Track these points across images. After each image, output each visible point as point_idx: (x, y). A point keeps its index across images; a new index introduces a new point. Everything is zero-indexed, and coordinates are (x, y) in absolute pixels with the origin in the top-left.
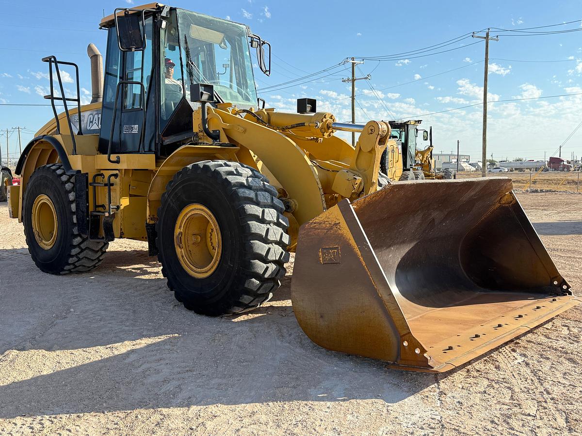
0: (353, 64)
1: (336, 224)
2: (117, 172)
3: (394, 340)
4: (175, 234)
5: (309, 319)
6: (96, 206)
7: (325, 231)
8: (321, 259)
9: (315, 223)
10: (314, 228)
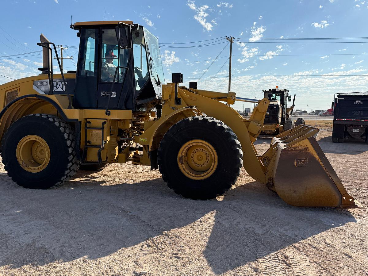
0: (62, 49)
1: (306, 148)
2: (106, 120)
3: (338, 197)
4: (178, 156)
5: (287, 194)
6: (86, 142)
7: (299, 151)
8: (296, 165)
9: (292, 148)
10: (292, 150)
